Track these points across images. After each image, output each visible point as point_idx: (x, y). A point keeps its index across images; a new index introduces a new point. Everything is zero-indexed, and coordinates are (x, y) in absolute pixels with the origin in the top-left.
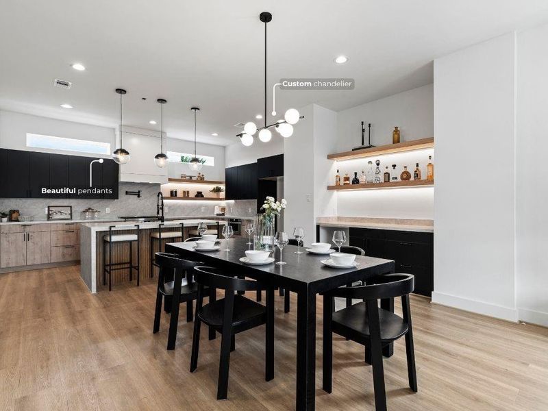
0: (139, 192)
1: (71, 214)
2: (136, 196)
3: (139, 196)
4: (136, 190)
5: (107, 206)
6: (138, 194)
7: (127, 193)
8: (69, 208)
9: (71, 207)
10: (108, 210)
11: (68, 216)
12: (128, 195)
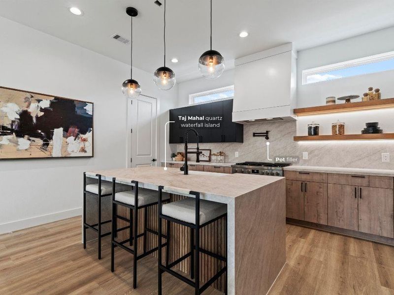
0: (267, 132)
1: (210, 157)
2: (264, 138)
3: (267, 138)
5: (236, 150)
6: (266, 135)
7: (255, 135)
8: (209, 151)
9: (210, 150)
10: (237, 154)
11: (207, 159)
12: (256, 137)
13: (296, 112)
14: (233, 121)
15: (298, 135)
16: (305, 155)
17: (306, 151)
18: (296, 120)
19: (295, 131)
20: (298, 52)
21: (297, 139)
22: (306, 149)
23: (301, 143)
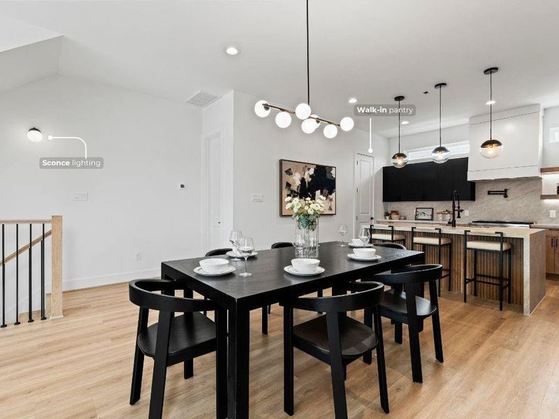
0: (506, 190)
1: (432, 215)
2: (502, 196)
3: (506, 196)
4: (501, 188)
5: (467, 209)
6: (505, 194)
7: (489, 193)
8: (431, 210)
9: (433, 209)
10: (467, 212)
11: (430, 218)
12: (491, 196)
13: (543, 171)
14: (468, 180)
15: (544, 193)
16: (553, 214)
17: (554, 209)
18: (541, 178)
19: (541, 190)
20: (545, 109)
21: (544, 197)
22: (554, 208)
23: (547, 201)
